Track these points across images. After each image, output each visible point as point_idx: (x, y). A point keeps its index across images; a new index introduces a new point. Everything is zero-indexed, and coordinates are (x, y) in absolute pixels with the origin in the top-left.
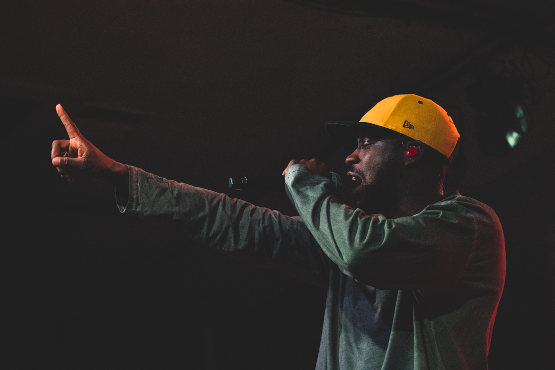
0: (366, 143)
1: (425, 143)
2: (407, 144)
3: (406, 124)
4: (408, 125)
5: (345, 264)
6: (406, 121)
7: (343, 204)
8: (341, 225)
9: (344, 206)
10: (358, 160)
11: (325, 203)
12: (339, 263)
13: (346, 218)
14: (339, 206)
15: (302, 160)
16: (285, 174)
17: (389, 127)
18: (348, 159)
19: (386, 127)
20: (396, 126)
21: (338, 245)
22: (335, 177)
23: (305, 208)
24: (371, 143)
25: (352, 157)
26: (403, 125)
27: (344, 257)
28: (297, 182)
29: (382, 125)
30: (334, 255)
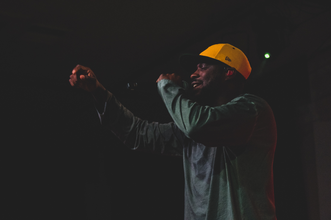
0: (203, 67)
1: (237, 69)
2: (227, 69)
3: (227, 58)
4: (228, 59)
5: (187, 132)
6: (227, 57)
7: (188, 99)
8: (187, 111)
9: (188, 100)
10: (198, 76)
11: (179, 97)
12: (184, 131)
13: (189, 106)
14: (186, 100)
15: (167, 74)
16: (158, 82)
17: (218, 59)
18: (192, 75)
19: (216, 59)
20: (222, 59)
21: (184, 121)
22: (185, 84)
23: (169, 100)
24: (207, 67)
25: (195, 74)
26: (225, 59)
27: (187, 128)
28: (166, 88)
29: (214, 57)
30: (181, 127)
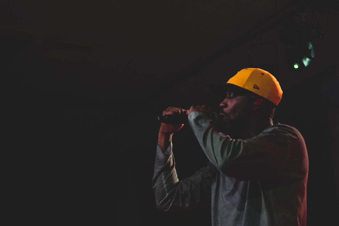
0: (232, 96)
1: (265, 97)
2: (255, 98)
3: (255, 87)
4: (256, 87)
5: (219, 166)
6: (255, 85)
8: (218, 145)
9: (220, 133)
10: (226, 106)
11: (211, 130)
12: (216, 165)
13: (220, 140)
14: (217, 134)
15: (198, 106)
16: (188, 114)
17: (246, 88)
18: (221, 105)
20: (250, 88)
21: (216, 155)
22: (216, 116)
23: (200, 133)
24: (235, 96)
25: (223, 103)
27: (219, 163)
28: (196, 120)
29: (241, 86)
30: (213, 161)
